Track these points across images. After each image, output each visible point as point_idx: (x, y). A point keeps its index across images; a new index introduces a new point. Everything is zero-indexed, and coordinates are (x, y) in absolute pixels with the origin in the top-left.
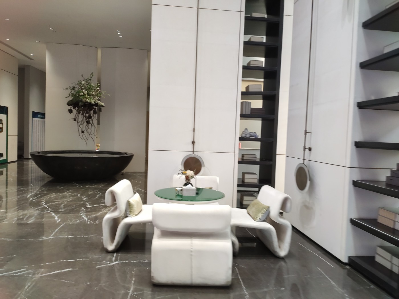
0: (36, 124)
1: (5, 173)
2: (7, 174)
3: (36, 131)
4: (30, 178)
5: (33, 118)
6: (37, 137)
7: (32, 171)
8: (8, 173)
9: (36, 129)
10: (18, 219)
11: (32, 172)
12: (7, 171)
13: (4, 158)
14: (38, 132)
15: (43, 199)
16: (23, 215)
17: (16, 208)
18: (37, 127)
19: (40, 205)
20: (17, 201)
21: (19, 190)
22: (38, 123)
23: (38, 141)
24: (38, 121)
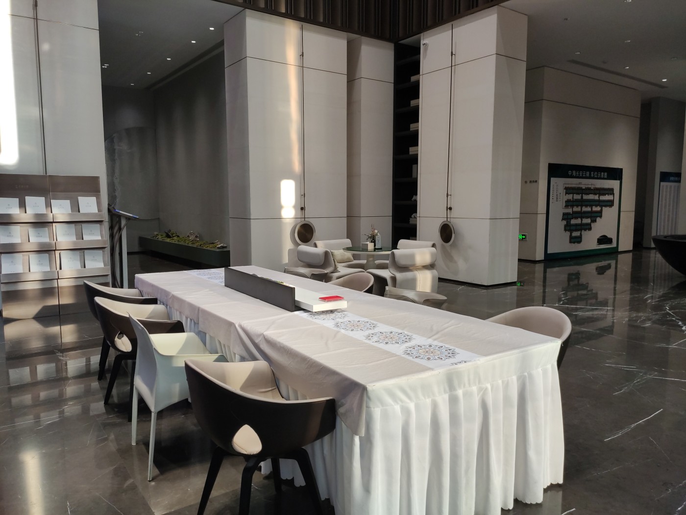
0: (666, 192)
1: (613, 266)
2: (616, 268)
3: (665, 203)
4: (651, 275)
5: (662, 183)
7: (655, 265)
8: (619, 266)
9: (666, 200)
10: (629, 320)
11: (655, 267)
12: (616, 264)
13: (614, 245)
14: (669, 206)
15: (667, 304)
16: (636, 317)
17: (628, 308)
18: (668, 197)
19: (661, 310)
20: (630, 301)
21: (632, 289)
22: (669, 190)
24: (669, 187)
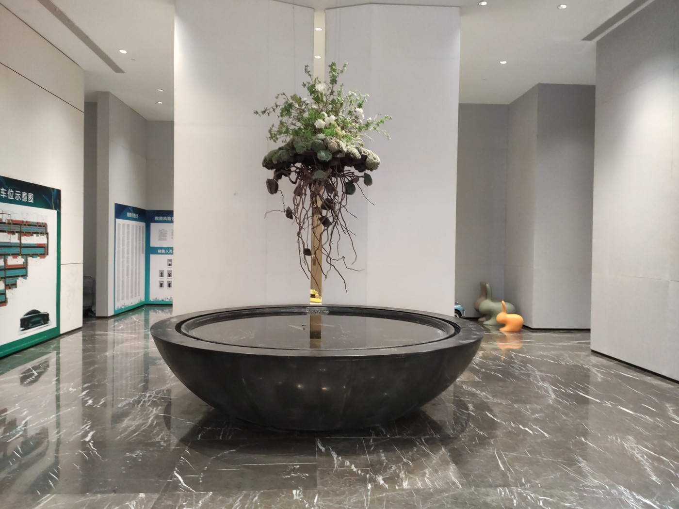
0: (123, 234)
3: (123, 249)
5: (117, 220)
6: (126, 265)
9: (123, 245)
13: (52, 324)
18: (126, 240)
22: (126, 230)
23: (128, 274)
24: (126, 226)
